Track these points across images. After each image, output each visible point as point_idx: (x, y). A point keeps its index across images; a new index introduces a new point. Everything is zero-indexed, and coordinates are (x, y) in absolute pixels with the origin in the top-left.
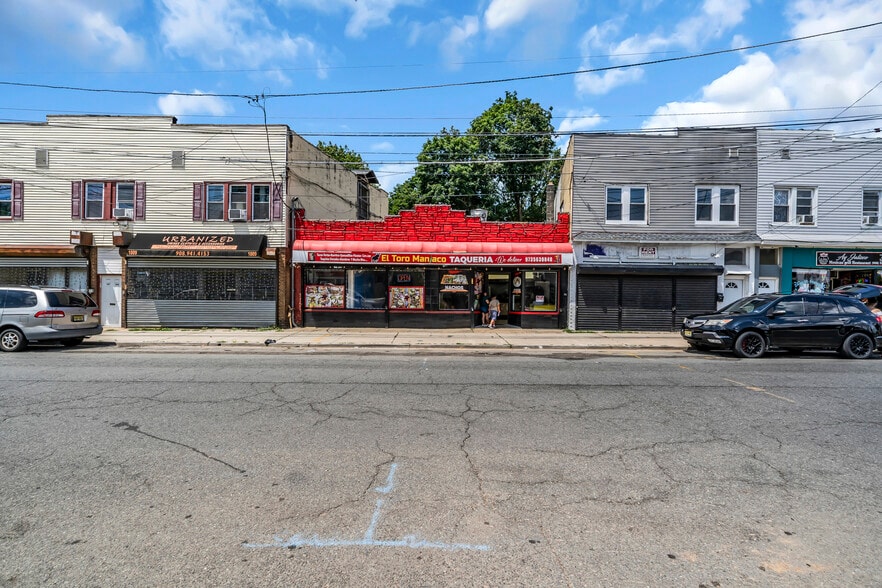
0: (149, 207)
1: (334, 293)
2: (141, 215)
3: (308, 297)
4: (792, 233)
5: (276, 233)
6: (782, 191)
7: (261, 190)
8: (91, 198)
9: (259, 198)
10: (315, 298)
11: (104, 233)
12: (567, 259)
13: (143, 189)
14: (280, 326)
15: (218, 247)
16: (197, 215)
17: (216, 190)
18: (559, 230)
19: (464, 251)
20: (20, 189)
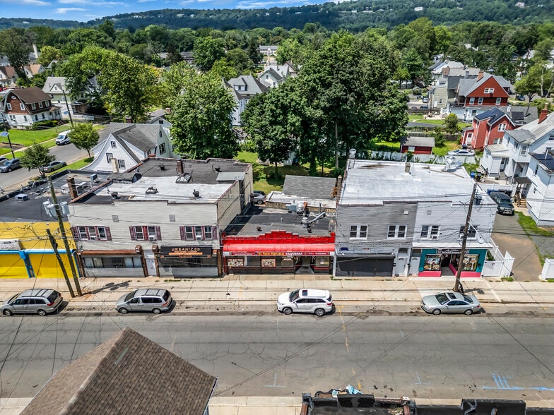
0: (162, 235)
1: (239, 262)
2: (159, 238)
3: (229, 263)
4: (427, 244)
5: (216, 245)
7: (208, 228)
8: (138, 232)
9: (207, 231)
10: (231, 263)
11: (147, 246)
12: (332, 254)
13: (159, 229)
14: (220, 276)
15: (195, 253)
16: (182, 238)
17: (189, 229)
18: (331, 239)
19: (291, 250)
20: (108, 229)
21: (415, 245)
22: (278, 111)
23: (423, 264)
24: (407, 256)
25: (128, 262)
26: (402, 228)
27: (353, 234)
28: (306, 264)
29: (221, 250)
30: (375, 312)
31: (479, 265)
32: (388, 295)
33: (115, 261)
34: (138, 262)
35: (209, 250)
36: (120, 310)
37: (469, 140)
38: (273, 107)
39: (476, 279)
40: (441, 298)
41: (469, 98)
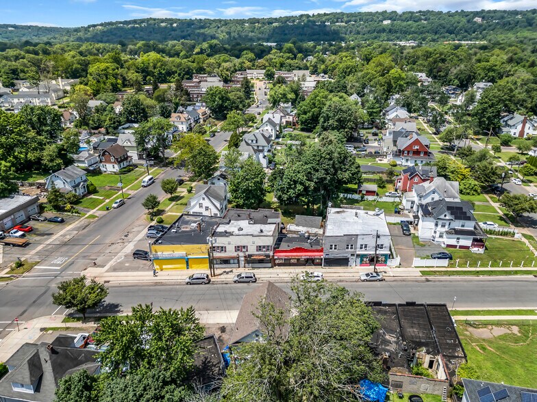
0: (248, 249)
1: (281, 261)
2: (247, 251)
4: (363, 252)
5: (271, 254)
6: (362, 245)
7: (268, 246)
8: (238, 248)
9: (267, 248)
10: (277, 262)
11: (241, 254)
12: (322, 257)
13: (247, 247)
14: (272, 267)
15: (262, 257)
16: (257, 251)
17: (260, 247)
18: (321, 251)
19: (304, 256)
20: (225, 247)
21: (358, 253)
22: (292, 183)
23: (362, 261)
24: (354, 257)
25: (232, 261)
26: (352, 245)
27: (331, 248)
28: (310, 262)
29: (273, 256)
30: (340, 281)
31: (385, 261)
32: (346, 274)
33: (226, 261)
34: (236, 261)
35: (268, 256)
36: (235, 282)
37: (399, 184)
38: (289, 181)
39: (385, 267)
40: (367, 275)
41: (403, 151)
